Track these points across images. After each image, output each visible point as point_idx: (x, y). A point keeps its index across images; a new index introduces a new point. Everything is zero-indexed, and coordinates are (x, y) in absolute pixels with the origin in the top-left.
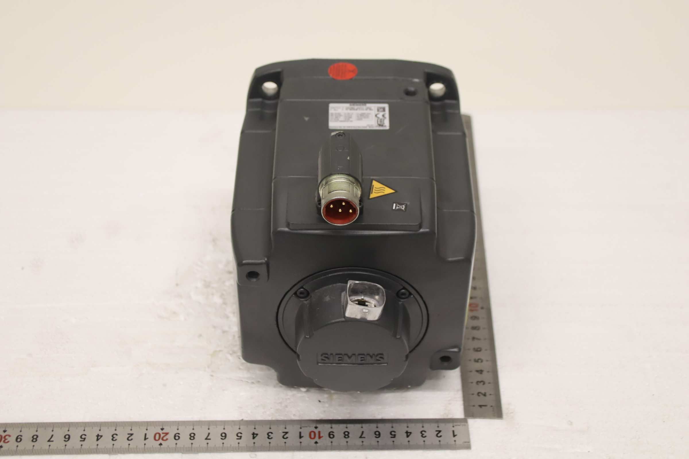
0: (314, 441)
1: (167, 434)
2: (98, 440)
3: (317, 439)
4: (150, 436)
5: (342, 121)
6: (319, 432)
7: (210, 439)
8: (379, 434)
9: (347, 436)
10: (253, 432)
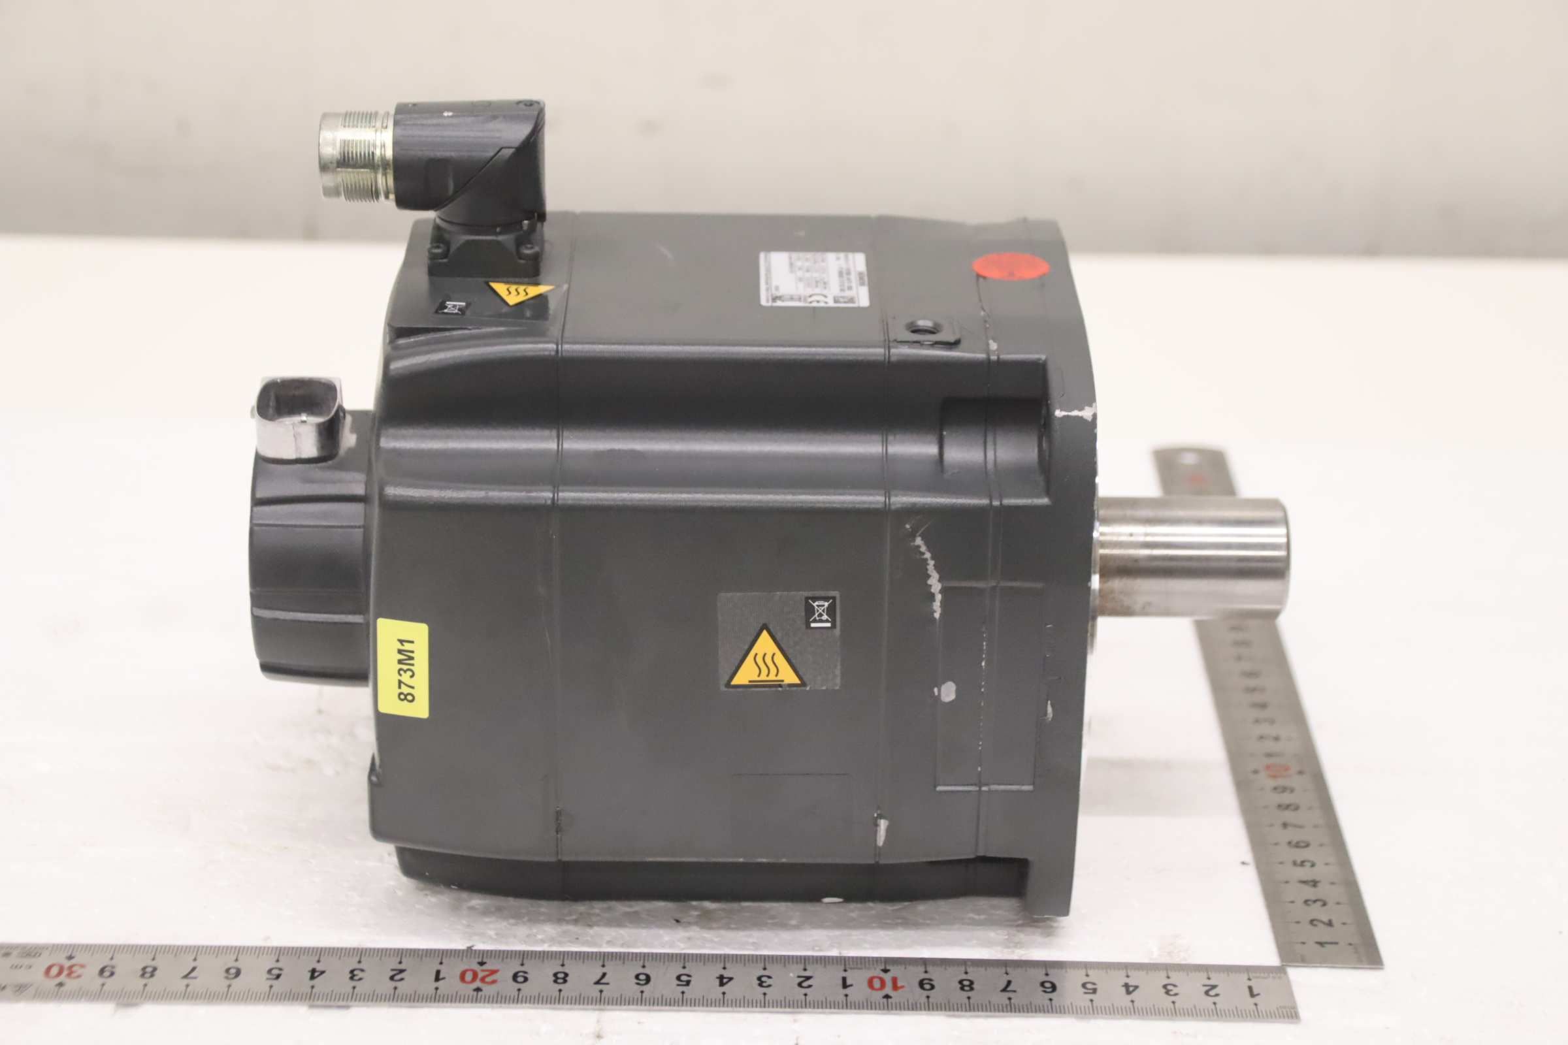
7: (607, 984)
9: (966, 988)
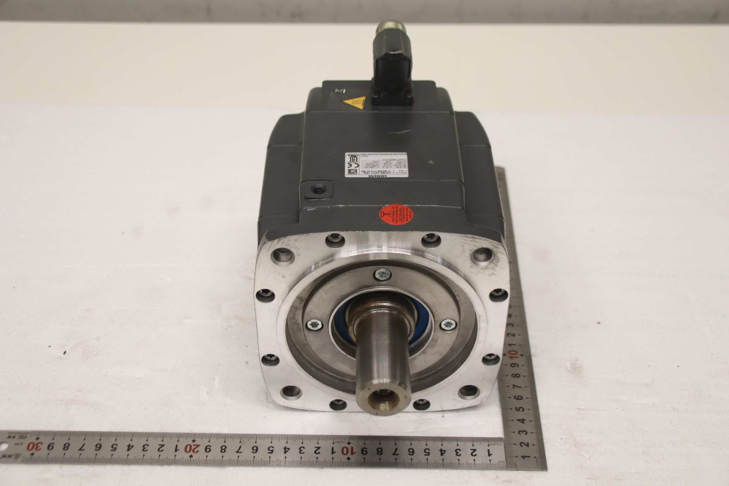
0: (346, 457)
1: (198, 446)
2: (128, 450)
3: (349, 455)
4: (181, 447)
5: (394, 160)
6: (352, 448)
7: (241, 452)
8: (413, 452)
9: (380, 453)
10: (285, 446)
